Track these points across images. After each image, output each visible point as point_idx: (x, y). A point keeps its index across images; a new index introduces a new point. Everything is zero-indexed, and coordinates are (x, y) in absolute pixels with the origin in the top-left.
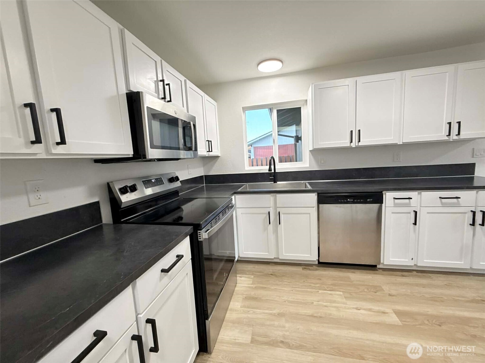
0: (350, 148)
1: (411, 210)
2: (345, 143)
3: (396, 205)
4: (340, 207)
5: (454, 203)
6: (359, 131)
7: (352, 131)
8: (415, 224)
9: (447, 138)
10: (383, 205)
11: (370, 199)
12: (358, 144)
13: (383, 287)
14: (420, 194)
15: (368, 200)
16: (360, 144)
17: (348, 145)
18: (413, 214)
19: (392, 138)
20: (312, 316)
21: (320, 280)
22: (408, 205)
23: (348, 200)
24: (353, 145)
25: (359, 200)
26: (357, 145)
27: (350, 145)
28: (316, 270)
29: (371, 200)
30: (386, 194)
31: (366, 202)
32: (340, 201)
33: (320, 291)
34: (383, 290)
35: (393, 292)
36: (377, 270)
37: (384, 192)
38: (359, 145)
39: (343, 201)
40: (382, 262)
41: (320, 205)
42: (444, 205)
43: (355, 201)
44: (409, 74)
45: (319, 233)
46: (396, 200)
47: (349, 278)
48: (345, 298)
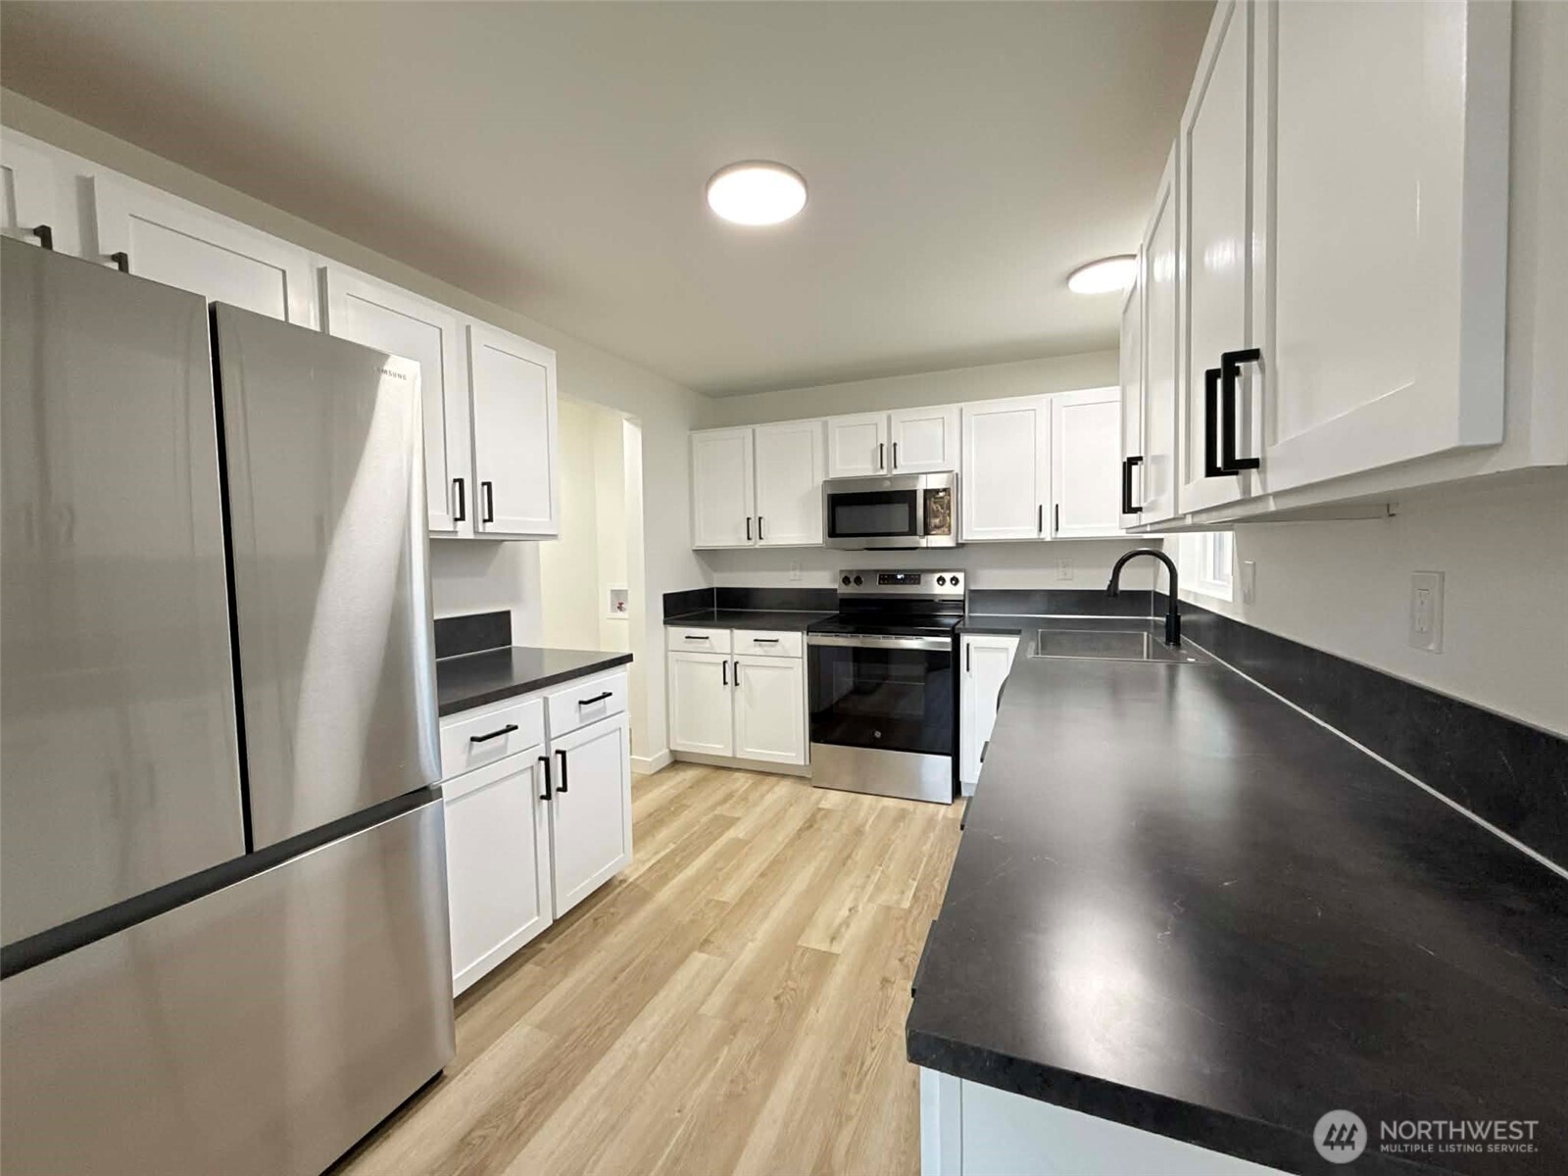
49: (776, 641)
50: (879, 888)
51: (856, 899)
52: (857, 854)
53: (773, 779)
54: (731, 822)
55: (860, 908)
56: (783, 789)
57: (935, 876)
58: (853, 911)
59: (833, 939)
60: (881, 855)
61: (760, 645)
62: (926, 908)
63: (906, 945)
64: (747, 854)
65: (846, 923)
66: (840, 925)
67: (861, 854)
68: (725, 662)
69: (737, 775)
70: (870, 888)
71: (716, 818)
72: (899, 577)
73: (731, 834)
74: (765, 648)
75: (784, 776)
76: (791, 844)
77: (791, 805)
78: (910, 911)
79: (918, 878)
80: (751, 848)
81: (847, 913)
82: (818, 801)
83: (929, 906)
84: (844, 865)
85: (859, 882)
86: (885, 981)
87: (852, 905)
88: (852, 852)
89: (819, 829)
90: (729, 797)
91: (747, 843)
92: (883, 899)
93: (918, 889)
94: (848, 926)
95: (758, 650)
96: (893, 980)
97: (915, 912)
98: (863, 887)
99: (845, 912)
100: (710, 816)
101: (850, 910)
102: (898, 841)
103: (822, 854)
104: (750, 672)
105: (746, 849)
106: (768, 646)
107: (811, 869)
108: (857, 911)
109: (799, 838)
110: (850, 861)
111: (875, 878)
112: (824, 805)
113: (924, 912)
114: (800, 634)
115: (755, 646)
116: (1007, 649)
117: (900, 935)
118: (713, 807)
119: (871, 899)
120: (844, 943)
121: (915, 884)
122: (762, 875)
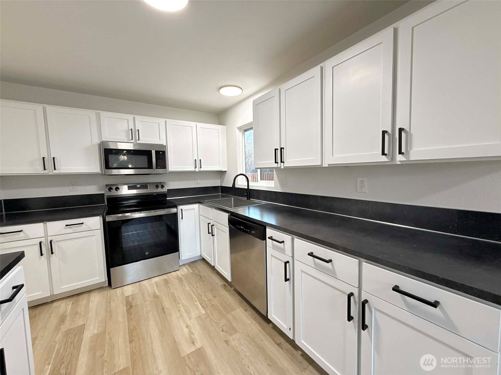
49: (82, 223)
50: (188, 313)
51: (184, 322)
52: (165, 305)
53: (86, 296)
54: (81, 329)
55: (190, 324)
56: (96, 299)
57: (201, 296)
58: (188, 327)
59: (193, 343)
60: (174, 299)
61: (70, 228)
62: (210, 308)
63: (219, 325)
64: (111, 339)
65: (191, 333)
66: (190, 337)
67: (167, 304)
68: (40, 243)
69: (55, 304)
70: (185, 315)
71: (67, 333)
72: (138, 186)
73: (87, 335)
74: (74, 229)
75: (90, 291)
76: (130, 320)
77: (110, 303)
78: (207, 313)
79: (197, 301)
80: (109, 334)
81: (187, 329)
82: (123, 293)
83: (210, 307)
84: (165, 312)
85: (178, 315)
86: (226, 342)
87: (186, 325)
88: (162, 306)
89: (136, 305)
90: (62, 319)
91: (104, 333)
92: (194, 314)
93: (201, 305)
94: (193, 334)
95: (69, 230)
96: (228, 340)
97: (209, 312)
98: (182, 316)
99: (186, 330)
100: (60, 335)
101: (187, 328)
102: (175, 292)
103: (150, 314)
104: (62, 244)
105: (107, 337)
106: (77, 227)
107: (152, 323)
108: (190, 326)
109: (131, 314)
110: (165, 310)
111: (182, 309)
112: (127, 294)
113: (211, 310)
114: (99, 217)
115: (67, 228)
116: (194, 209)
117: (213, 323)
118: (57, 328)
119: (190, 319)
120: (198, 340)
121: (198, 302)
122: (131, 342)
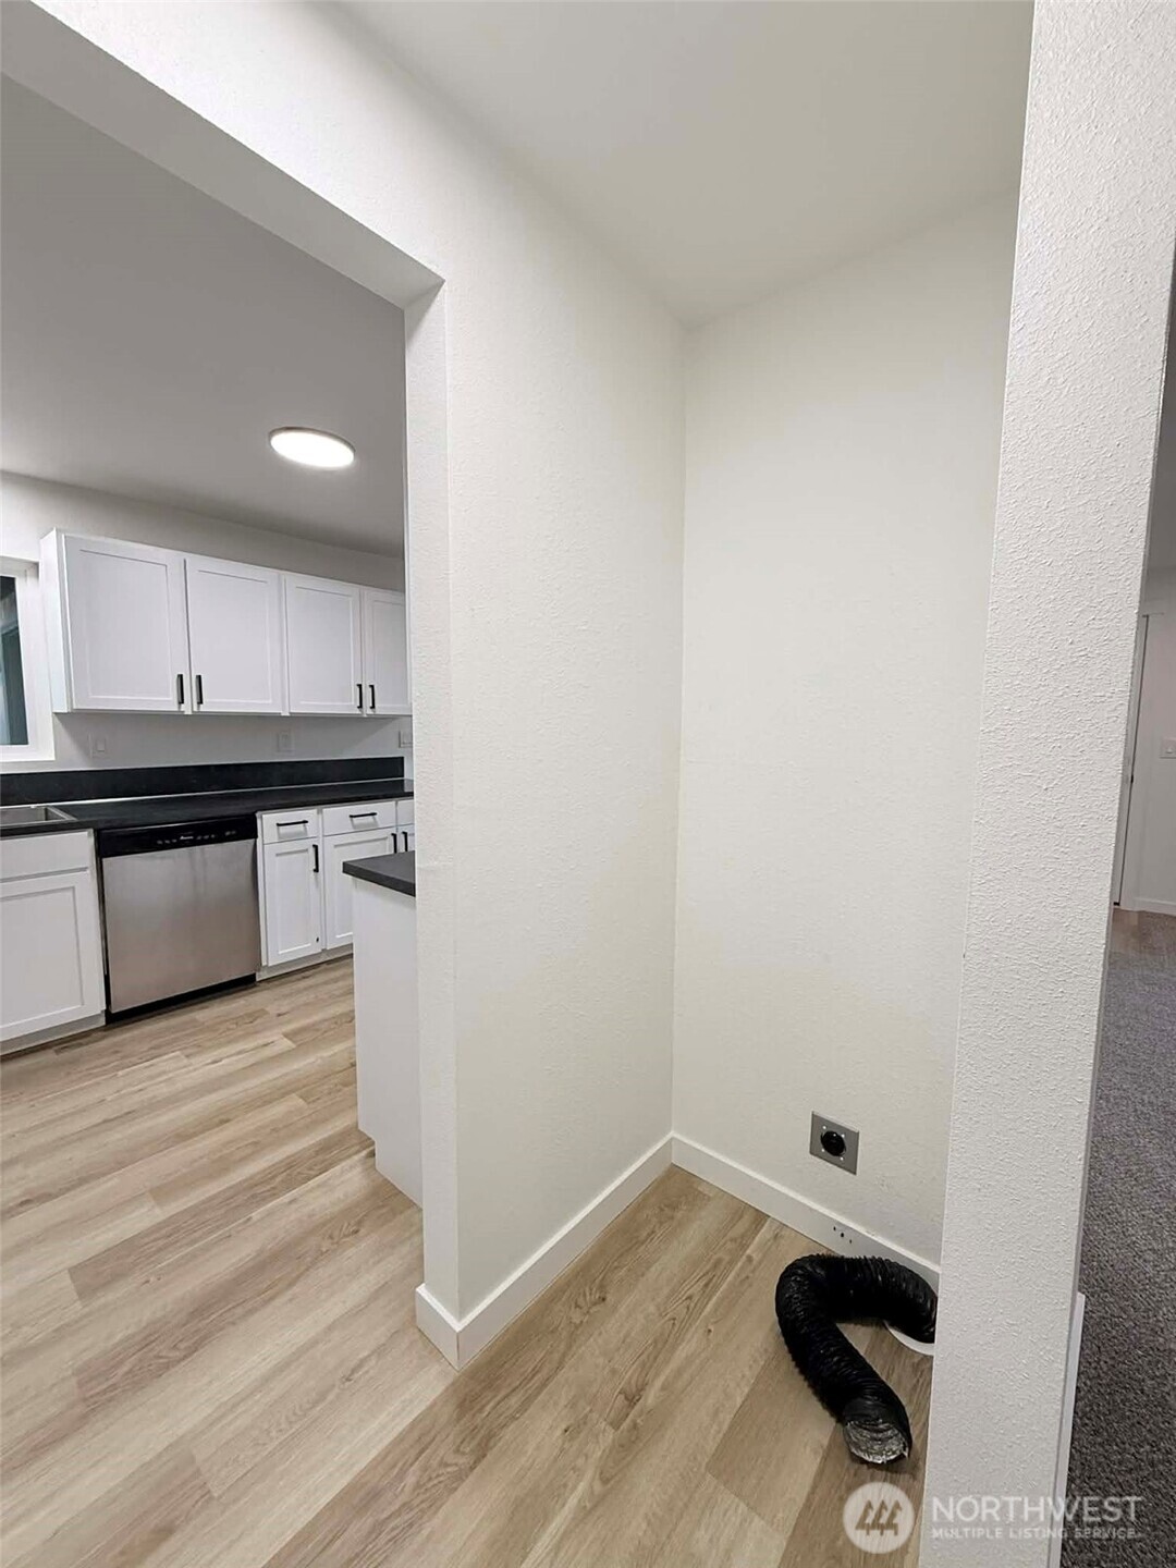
0: (178, 717)
1: (308, 844)
2: (166, 702)
3: (282, 839)
4: (162, 858)
5: (368, 825)
6: (199, 678)
7: (181, 677)
8: (316, 870)
9: (358, 712)
10: (259, 840)
11: (231, 830)
12: (199, 707)
13: (267, 1009)
14: (320, 812)
15: (228, 833)
16: (203, 708)
17: (175, 708)
18: (312, 851)
19: (270, 701)
20: (105, 1121)
21: (117, 1052)
22: (302, 837)
23: (182, 838)
24: (187, 709)
25: (206, 837)
26: (195, 709)
27: (179, 707)
28: (104, 1038)
29: (234, 832)
30: (261, 818)
31: (221, 839)
32: (160, 842)
33: (120, 1073)
34: (267, 1013)
35: (283, 1010)
36: (255, 986)
37: (258, 815)
38: (202, 710)
39: (167, 842)
40: (264, 964)
41: (106, 861)
42: (358, 830)
43: (199, 838)
44: (293, 580)
45: (105, 937)
46: (281, 827)
47: (195, 1020)
48: (187, 1056)
